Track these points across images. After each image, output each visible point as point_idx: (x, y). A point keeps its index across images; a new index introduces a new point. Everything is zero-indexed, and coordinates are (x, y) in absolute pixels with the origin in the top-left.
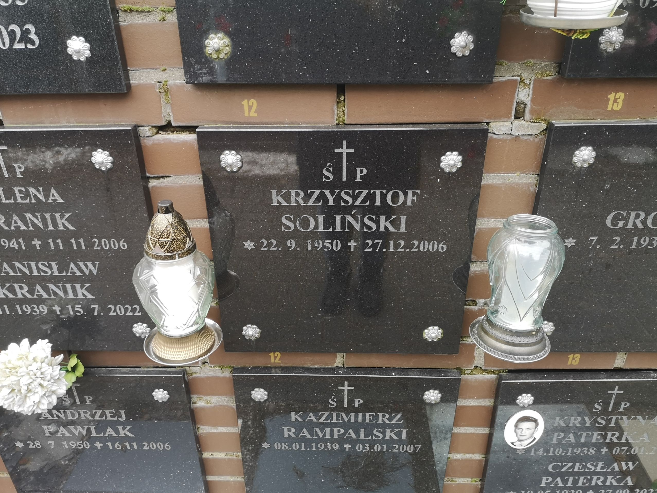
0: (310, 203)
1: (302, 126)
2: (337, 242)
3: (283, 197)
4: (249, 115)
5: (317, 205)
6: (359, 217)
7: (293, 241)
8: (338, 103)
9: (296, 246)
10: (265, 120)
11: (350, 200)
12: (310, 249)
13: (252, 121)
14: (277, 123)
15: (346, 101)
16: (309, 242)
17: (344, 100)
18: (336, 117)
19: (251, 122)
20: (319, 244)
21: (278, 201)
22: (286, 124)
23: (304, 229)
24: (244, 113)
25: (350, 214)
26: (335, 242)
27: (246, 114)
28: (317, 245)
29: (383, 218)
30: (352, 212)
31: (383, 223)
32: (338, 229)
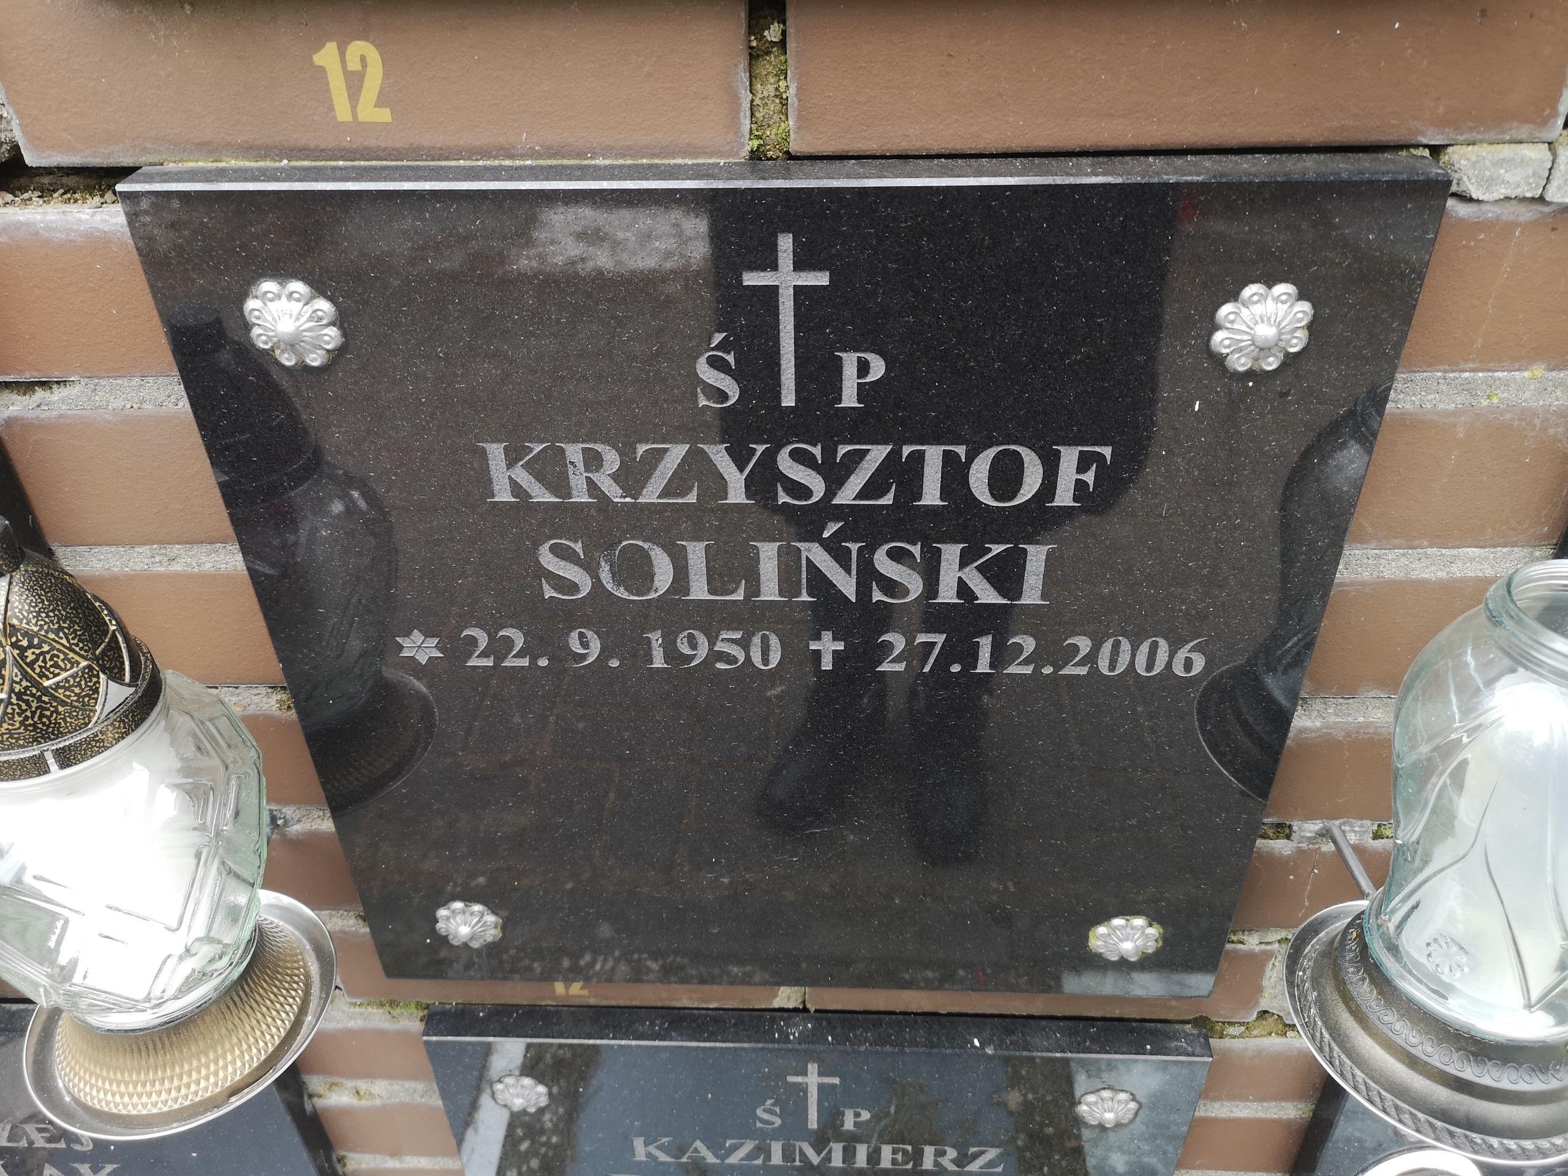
0: (651, 495)
1: (596, 168)
2: (765, 641)
3: (537, 470)
4: (354, 114)
5: (680, 501)
6: (854, 547)
7: (590, 634)
8: (754, 56)
9: (605, 654)
10: (427, 140)
11: (817, 486)
12: (659, 662)
13: (371, 142)
14: (485, 154)
15: (791, 45)
16: (656, 638)
17: (782, 44)
18: (746, 124)
19: (366, 148)
20: (693, 645)
21: (516, 489)
22: (523, 156)
23: (631, 593)
24: (331, 108)
25: (814, 536)
26: (757, 640)
27: (342, 112)
28: (686, 650)
29: (951, 553)
30: (823, 529)
31: (950, 573)
32: (770, 591)
